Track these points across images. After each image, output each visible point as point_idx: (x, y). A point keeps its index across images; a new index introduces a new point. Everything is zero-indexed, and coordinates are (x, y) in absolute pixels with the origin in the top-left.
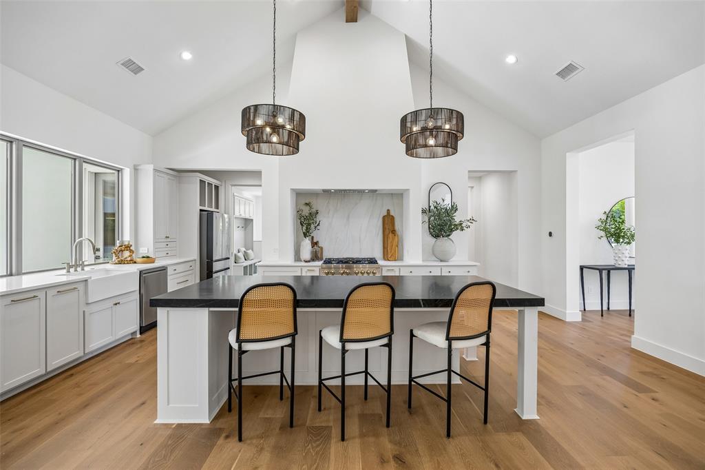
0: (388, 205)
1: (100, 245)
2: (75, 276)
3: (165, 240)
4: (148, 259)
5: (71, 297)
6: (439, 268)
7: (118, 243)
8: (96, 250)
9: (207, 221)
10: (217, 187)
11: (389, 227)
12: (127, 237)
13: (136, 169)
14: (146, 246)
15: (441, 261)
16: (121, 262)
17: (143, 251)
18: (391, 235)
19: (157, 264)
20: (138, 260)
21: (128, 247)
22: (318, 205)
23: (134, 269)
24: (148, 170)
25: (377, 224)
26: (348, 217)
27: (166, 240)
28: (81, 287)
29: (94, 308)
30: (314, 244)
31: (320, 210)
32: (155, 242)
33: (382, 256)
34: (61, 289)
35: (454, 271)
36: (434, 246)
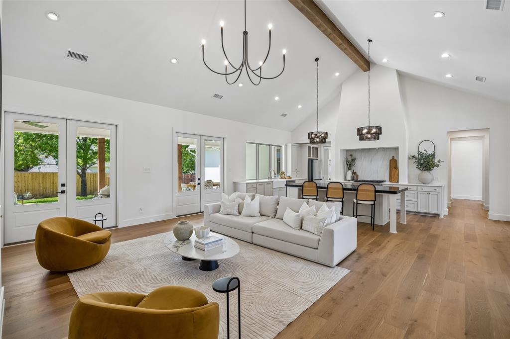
0: (393, 154)
1: (276, 173)
2: (270, 180)
4: (289, 177)
5: (270, 185)
6: (416, 187)
7: (281, 172)
8: (275, 174)
9: (311, 163)
10: (317, 148)
11: (394, 165)
12: (283, 170)
13: (286, 145)
14: (289, 174)
15: (424, 184)
16: (281, 178)
17: (288, 175)
18: (394, 169)
19: (292, 179)
20: (287, 177)
21: (284, 173)
22: (356, 155)
23: (285, 180)
24: (290, 145)
25: (387, 164)
26: (371, 161)
27: (296, 170)
28: (272, 183)
29: (275, 190)
30: (354, 173)
31: (357, 157)
32: (292, 172)
33: (389, 180)
34: (268, 183)
35: (425, 189)
36: (419, 175)
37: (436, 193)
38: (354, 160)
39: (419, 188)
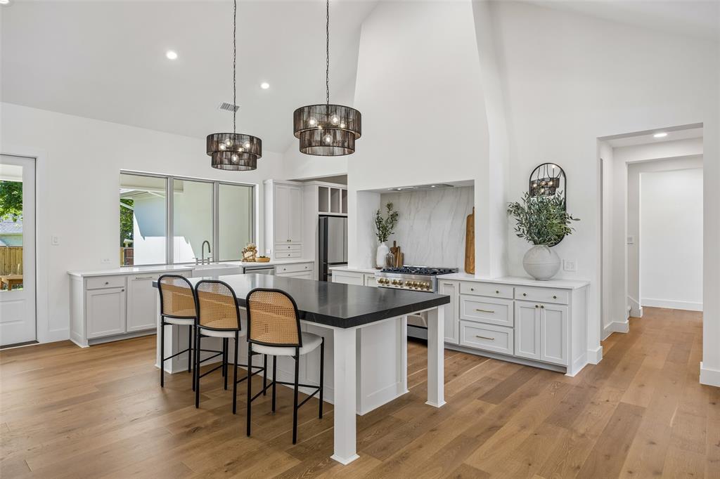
3: (287, 243)
13: (263, 184)
14: (270, 249)
20: (257, 259)
21: (252, 249)
22: (399, 205)
24: (270, 183)
26: (430, 220)
30: (394, 249)
32: (277, 245)
35: (534, 295)
36: (526, 257)
37: (557, 308)
38: (394, 217)
39: (519, 291)
